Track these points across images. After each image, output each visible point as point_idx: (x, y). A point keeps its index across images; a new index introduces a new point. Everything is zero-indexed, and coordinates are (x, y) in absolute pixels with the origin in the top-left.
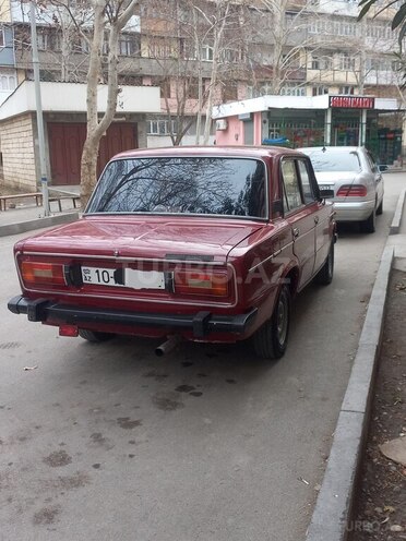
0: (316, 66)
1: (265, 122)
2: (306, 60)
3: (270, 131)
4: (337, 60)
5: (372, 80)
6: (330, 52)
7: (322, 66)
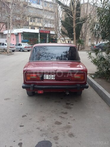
0: (31, 21)
1: (22, 36)
2: (28, 19)
3: (24, 38)
4: (36, 20)
5: (46, 26)
6: (35, 18)
7: (33, 21)
